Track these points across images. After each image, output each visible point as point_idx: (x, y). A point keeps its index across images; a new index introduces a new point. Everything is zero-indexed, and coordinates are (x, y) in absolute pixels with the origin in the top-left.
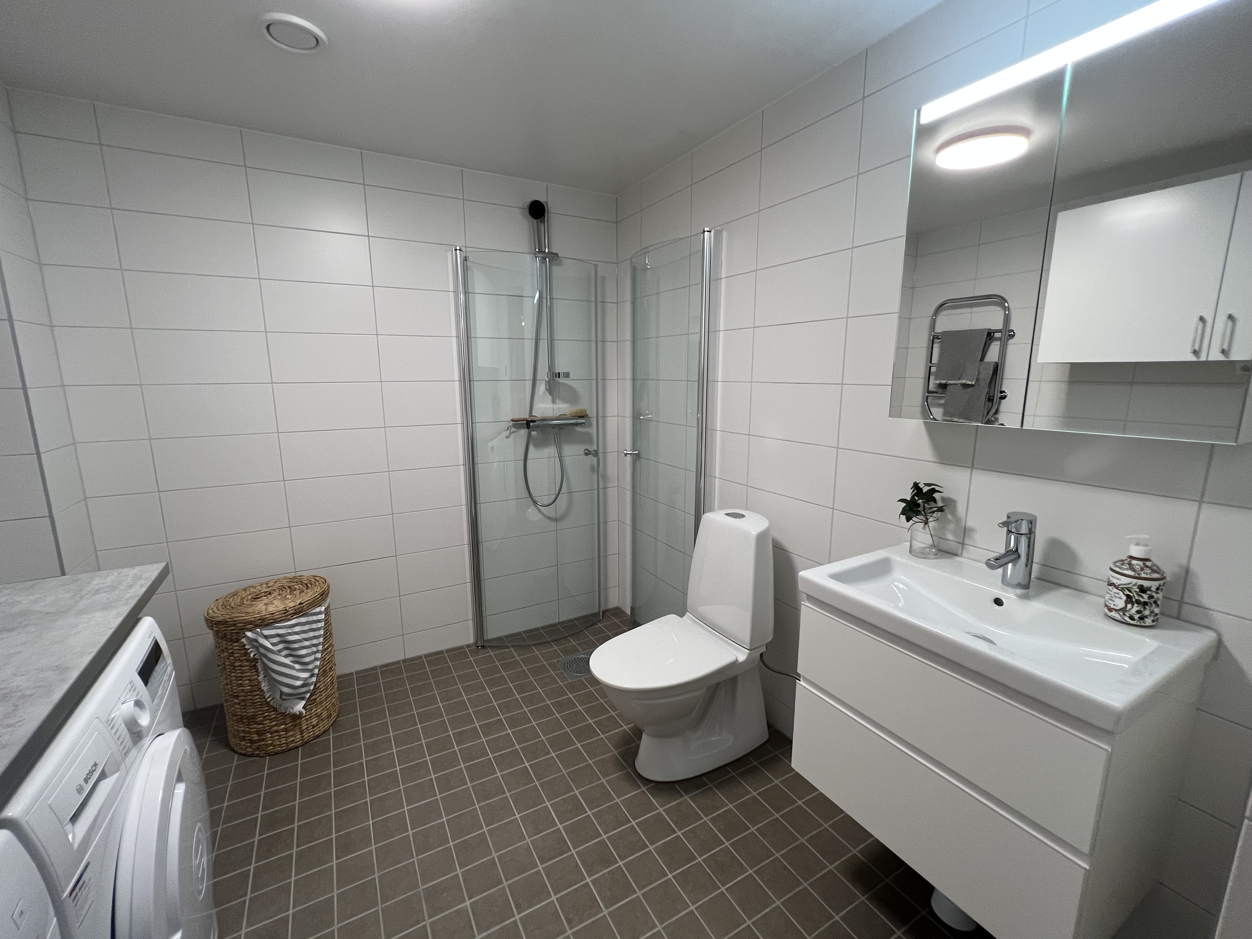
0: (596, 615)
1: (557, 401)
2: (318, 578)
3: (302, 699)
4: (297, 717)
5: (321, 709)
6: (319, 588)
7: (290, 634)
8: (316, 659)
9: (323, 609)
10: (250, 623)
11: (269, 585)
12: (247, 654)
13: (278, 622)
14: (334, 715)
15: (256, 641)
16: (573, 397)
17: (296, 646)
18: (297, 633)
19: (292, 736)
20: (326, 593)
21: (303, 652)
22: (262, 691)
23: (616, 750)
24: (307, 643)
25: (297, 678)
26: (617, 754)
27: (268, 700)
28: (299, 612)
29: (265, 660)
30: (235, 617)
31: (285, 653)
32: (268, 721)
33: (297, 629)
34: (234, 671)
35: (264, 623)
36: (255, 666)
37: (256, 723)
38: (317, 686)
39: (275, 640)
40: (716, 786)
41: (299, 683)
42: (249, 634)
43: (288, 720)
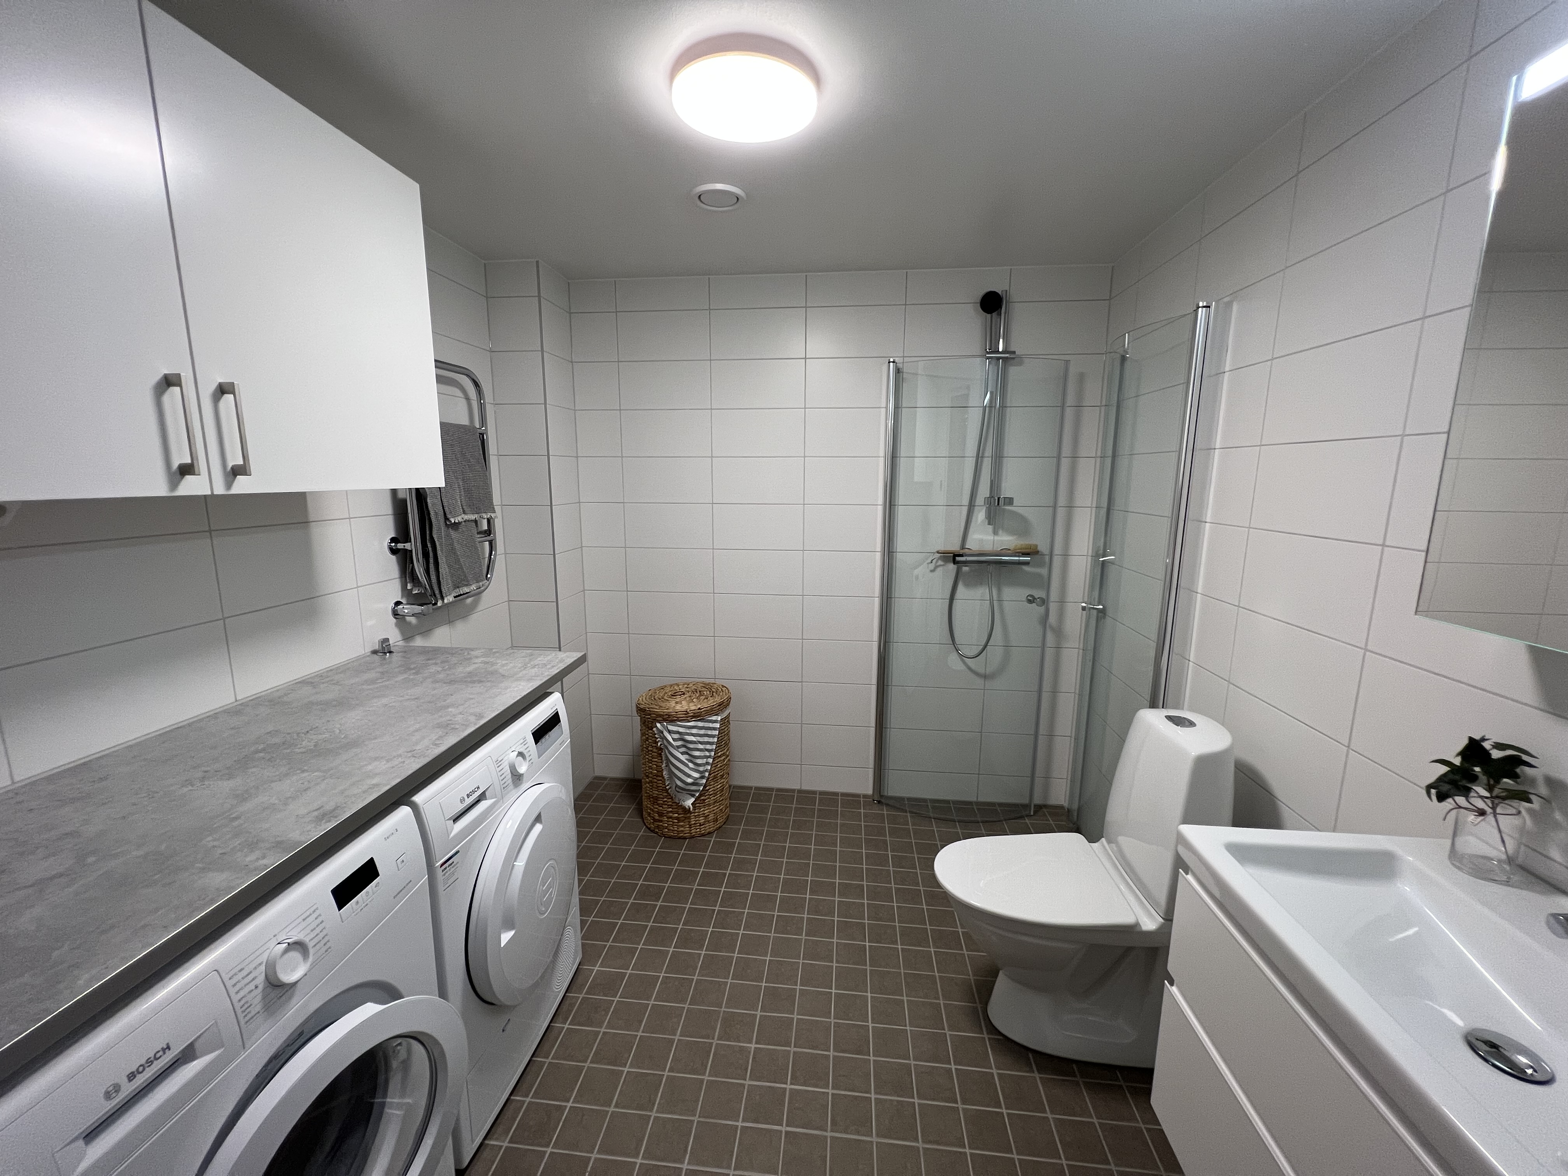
0: (1026, 807)
1: (1000, 532)
2: (724, 689)
3: (693, 796)
4: (686, 811)
5: (708, 810)
6: (720, 697)
7: (688, 734)
8: (707, 763)
9: (719, 718)
10: (660, 716)
11: (689, 686)
12: (656, 743)
13: (680, 721)
14: (721, 821)
15: (662, 732)
16: (1023, 526)
17: (691, 746)
18: (693, 735)
19: (682, 826)
20: (724, 704)
21: (697, 753)
22: (663, 778)
23: (974, 975)
24: (701, 746)
25: (689, 776)
26: (972, 981)
27: (667, 788)
28: (698, 716)
29: (667, 751)
30: (652, 708)
31: (683, 750)
32: (666, 806)
33: (694, 731)
34: (647, 754)
35: (671, 719)
36: (661, 754)
37: (658, 804)
38: (707, 788)
39: (676, 736)
40: (1085, 1084)
41: (690, 780)
42: (658, 725)
43: (680, 811)
